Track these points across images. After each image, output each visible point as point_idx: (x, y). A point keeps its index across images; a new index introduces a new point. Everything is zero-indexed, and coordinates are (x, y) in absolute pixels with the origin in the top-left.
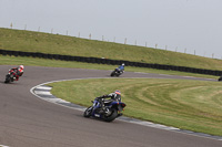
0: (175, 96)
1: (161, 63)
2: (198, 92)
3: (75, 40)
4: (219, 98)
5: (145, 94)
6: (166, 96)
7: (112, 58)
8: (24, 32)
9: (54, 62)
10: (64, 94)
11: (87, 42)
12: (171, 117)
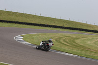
0: (78, 41)
1: (71, 27)
2: (88, 40)
3: (34, 16)
4: (97, 43)
5: (64, 41)
6: (73, 41)
7: (50, 24)
8: (11, 12)
9: (24, 25)
10: (29, 40)
11: (39, 17)
12: (76, 51)
